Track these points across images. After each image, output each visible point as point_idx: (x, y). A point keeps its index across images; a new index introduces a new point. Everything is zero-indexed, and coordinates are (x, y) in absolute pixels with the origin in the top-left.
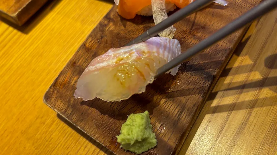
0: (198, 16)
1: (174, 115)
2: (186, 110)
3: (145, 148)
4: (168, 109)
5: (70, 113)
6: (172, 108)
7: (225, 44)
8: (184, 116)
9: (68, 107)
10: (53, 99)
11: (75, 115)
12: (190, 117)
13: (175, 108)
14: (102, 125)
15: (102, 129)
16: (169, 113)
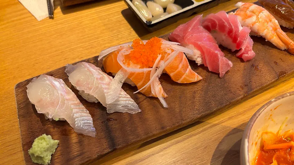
0: (145, 101)
1: (73, 155)
2: (81, 157)
3: (40, 162)
4: (73, 148)
5: (22, 106)
6: (76, 149)
7: (141, 133)
8: (77, 160)
9: (24, 102)
10: (20, 90)
11: (23, 110)
12: (80, 162)
13: (77, 151)
14: (31, 129)
15: (30, 131)
16: (72, 151)
